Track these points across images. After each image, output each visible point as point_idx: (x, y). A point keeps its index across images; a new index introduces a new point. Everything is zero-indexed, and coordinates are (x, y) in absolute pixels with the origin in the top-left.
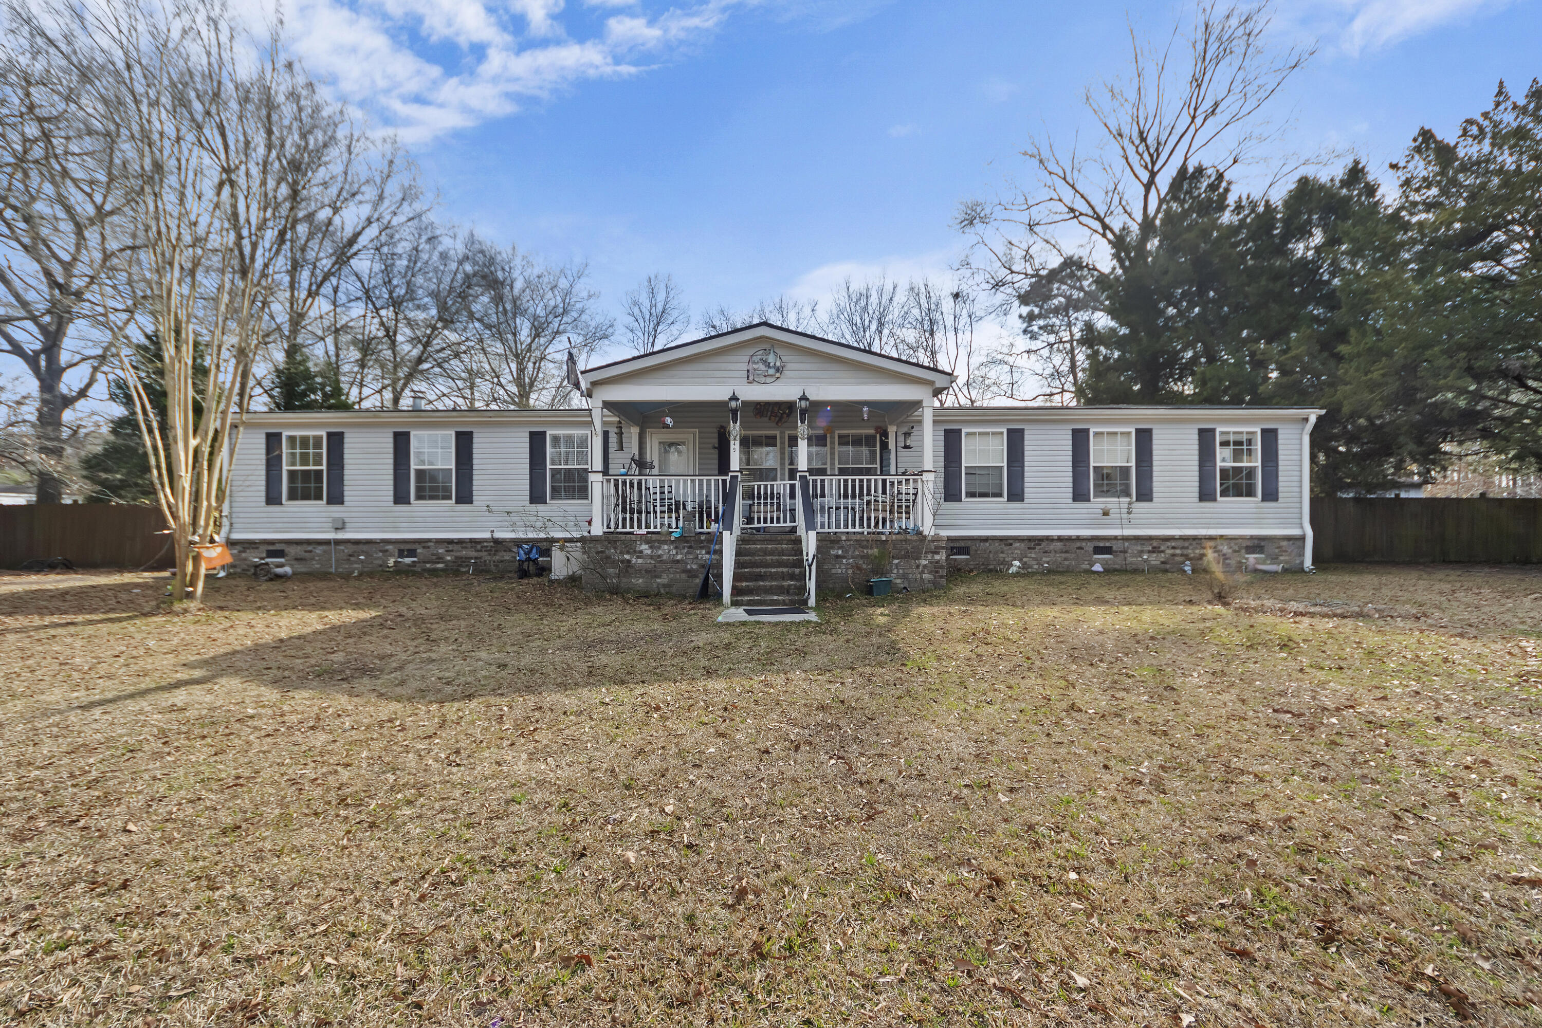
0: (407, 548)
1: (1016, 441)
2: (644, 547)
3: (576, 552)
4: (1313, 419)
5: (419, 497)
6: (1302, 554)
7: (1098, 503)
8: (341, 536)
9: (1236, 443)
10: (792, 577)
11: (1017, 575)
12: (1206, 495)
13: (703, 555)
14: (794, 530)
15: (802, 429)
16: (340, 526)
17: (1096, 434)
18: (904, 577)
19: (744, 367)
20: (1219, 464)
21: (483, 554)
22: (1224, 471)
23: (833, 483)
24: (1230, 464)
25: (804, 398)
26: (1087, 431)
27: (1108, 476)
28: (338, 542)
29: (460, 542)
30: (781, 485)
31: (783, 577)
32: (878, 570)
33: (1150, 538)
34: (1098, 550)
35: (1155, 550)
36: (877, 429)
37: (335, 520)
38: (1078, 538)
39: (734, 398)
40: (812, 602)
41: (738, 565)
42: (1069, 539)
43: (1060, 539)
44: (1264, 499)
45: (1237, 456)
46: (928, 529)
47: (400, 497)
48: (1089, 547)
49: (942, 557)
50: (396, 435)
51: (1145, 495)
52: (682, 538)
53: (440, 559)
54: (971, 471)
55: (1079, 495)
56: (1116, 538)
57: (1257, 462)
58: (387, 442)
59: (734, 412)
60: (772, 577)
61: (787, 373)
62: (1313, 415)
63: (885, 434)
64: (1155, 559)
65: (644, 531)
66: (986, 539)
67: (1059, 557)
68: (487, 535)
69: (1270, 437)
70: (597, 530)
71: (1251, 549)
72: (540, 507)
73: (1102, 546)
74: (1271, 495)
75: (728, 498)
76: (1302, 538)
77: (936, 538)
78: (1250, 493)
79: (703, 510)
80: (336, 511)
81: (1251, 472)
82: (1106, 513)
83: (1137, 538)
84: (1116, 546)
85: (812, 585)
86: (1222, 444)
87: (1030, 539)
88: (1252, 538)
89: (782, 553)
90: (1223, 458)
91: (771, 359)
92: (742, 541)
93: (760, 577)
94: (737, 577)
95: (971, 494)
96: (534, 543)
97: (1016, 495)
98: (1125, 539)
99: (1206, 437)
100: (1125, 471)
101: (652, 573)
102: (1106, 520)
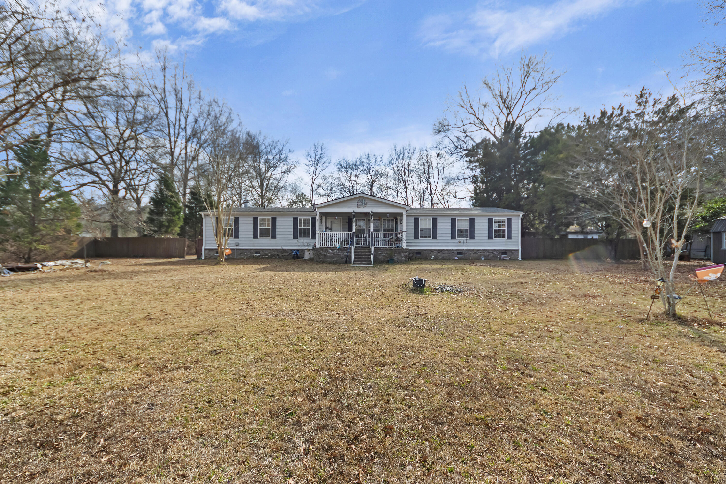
0: (257, 251)
1: (435, 221)
2: (330, 251)
3: (311, 252)
4: (521, 215)
5: (260, 237)
6: (518, 255)
7: (458, 239)
8: (238, 248)
9: (499, 222)
10: (368, 258)
11: (433, 260)
12: (490, 237)
13: (345, 253)
14: (369, 247)
15: (371, 220)
16: (238, 245)
17: (458, 219)
18: (398, 259)
19: (356, 203)
20: (494, 228)
21: (279, 253)
22: (495, 230)
23: (381, 234)
24: (498, 228)
25: (372, 212)
26: (455, 218)
27: (462, 232)
28: (237, 249)
29: (273, 249)
30: (366, 234)
31: (366, 258)
32: (391, 257)
33: (473, 250)
34: (459, 253)
35: (475, 253)
36: (394, 217)
37: (236, 243)
38: (453, 250)
39: (354, 212)
40: (373, 263)
41: (355, 255)
42: (450, 250)
43: (447, 250)
44: (507, 239)
45: (500, 226)
46: (405, 247)
47: (255, 237)
48: (456, 252)
49: (407, 254)
50: (254, 218)
51: (472, 237)
52: (340, 248)
53: (267, 255)
54: (422, 230)
55: (453, 237)
56: (463, 250)
57: (506, 228)
58: (252, 220)
59: (354, 216)
60: (363, 258)
61: (368, 205)
62: (521, 214)
63: (397, 219)
64: (475, 256)
65: (330, 246)
66: (426, 250)
67: (447, 255)
68: (281, 248)
69: (509, 220)
70: (318, 246)
71: (503, 253)
72: (296, 240)
73: (459, 252)
74: (509, 237)
75: (352, 238)
76: (518, 250)
77: (406, 249)
78: (504, 237)
79: (345, 241)
80: (236, 240)
81: (504, 231)
82: (460, 243)
83: (470, 250)
84: (463, 252)
85: (373, 259)
86: (495, 222)
87: (439, 250)
88: (503, 250)
89: (366, 252)
90: (495, 227)
91: (363, 202)
92: (355, 249)
93: (360, 258)
94: (355, 258)
95: (421, 237)
96: (298, 250)
97: (435, 237)
98: (467, 250)
99: (490, 221)
100: (467, 230)
101: (332, 257)
102: (460, 244)
